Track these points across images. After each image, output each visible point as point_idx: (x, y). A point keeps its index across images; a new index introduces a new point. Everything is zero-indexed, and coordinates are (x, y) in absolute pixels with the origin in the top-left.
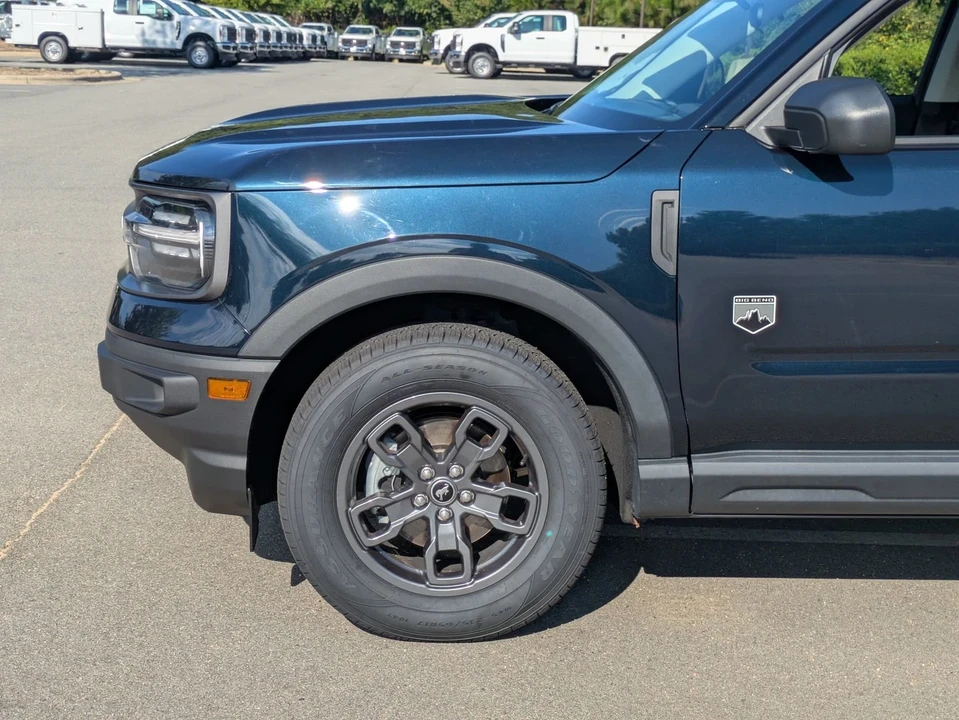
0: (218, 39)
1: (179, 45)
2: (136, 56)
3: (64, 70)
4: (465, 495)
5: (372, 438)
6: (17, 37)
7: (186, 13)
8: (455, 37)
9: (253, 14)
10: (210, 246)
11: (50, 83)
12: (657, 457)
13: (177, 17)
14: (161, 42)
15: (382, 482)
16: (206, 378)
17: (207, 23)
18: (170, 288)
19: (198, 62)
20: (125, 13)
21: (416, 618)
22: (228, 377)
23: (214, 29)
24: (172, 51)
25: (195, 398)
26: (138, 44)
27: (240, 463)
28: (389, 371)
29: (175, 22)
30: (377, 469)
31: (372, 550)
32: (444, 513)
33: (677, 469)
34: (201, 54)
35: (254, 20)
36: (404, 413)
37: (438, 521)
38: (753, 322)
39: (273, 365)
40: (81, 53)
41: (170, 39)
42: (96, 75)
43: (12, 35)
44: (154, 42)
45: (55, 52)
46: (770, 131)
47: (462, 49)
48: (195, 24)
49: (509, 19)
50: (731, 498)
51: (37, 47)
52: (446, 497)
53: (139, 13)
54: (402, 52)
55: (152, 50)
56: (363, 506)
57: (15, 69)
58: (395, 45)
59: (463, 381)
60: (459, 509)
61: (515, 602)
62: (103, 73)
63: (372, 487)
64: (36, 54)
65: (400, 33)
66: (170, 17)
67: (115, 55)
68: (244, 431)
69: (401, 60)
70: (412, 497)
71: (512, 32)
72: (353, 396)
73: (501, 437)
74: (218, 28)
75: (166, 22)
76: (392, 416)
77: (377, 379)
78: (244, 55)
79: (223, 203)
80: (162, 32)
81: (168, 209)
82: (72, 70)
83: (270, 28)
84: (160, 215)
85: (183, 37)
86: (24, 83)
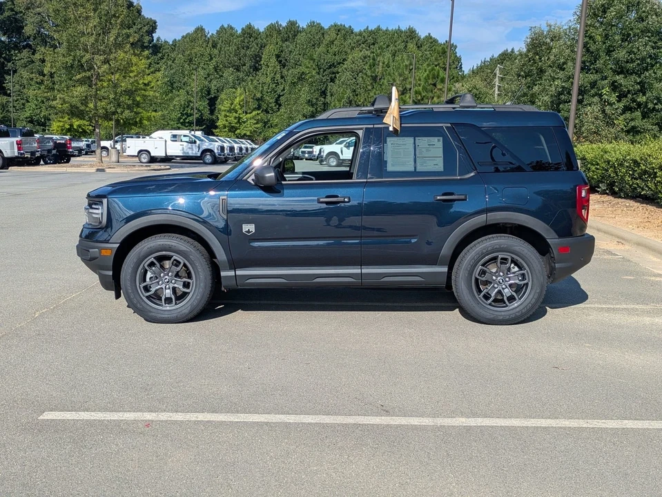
0: (216, 151)
1: (199, 154)
2: (183, 159)
3: (146, 166)
4: (173, 281)
5: (146, 266)
6: (129, 152)
7: (202, 140)
8: (320, 150)
9: (237, 140)
10: (102, 214)
11: (137, 172)
12: (225, 270)
13: (198, 142)
14: (191, 153)
15: (151, 278)
16: (101, 249)
17: (211, 144)
18: (94, 226)
19: (207, 161)
20: (176, 141)
21: (159, 316)
22: (106, 249)
23: (214, 147)
24: (196, 157)
25: (97, 255)
26: (182, 155)
27: (111, 273)
28: (149, 246)
29: (197, 144)
30: (149, 275)
31: (147, 297)
32: (167, 286)
33: (232, 273)
34: (208, 158)
35: (236, 143)
36: (154, 258)
37: (166, 289)
38: (249, 231)
39: (118, 245)
40: (157, 158)
41: (195, 152)
42: (160, 168)
43: (127, 151)
44: (188, 153)
45: (145, 158)
46: (253, 180)
47: (324, 154)
48: (206, 145)
49: (345, 141)
50: (247, 281)
51: (137, 156)
52: (168, 282)
53: (181, 141)
54: (307, 155)
55: (187, 156)
56: (145, 284)
57: (124, 166)
58: (303, 152)
59: (170, 249)
60: (171, 285)
61: (186, 311)
62: (163, 167)
63: (148, 279)
64: (137, 159)
65: (306, 147)
66: (195, 142)
67: (173, 159)
68: (111, 263)
69: (306, 159)
70: (158, 282)
71: (345, 146)
72: (140, 253)
73: (182, 264)
74: (216, 146)
75: (194, 145)
76: (151, 259)
77: (146, 248)
78: (229, 158)
79: (105, 201)
80: (192, 149)
81: (96, 204)
82: (149, 166)
83: (243, 146)
84: (94, 206)
85: (201, 151)
86: (126, 172)
